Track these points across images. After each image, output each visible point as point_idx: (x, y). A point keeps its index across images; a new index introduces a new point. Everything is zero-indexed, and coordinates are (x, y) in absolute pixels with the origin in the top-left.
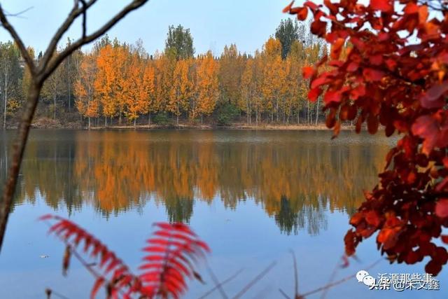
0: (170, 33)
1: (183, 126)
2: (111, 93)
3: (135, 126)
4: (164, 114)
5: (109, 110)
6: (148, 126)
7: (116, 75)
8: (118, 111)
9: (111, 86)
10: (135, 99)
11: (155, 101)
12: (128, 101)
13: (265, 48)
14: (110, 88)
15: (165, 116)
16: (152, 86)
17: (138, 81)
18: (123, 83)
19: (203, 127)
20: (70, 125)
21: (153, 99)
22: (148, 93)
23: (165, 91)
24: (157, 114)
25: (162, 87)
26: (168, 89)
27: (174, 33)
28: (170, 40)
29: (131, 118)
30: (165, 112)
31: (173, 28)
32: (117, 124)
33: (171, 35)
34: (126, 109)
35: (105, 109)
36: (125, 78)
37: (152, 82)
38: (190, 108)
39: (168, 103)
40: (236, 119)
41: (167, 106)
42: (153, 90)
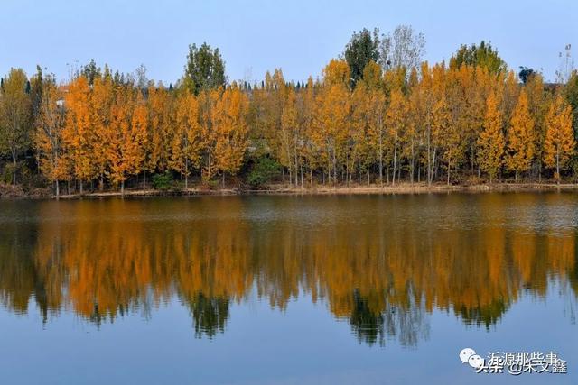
0: (191, 54)
1: (193, 190)
2: (85, 145)
3: (123, 192)
4: (165, 174)
5: (84, 169)
6: (142, 192)
7: (90, 119)
8: (98, 171)
9: (85, 136)
10: (120, 154)
11: (150, 156)
12: (110, 157)
13: (325, 74)
14: (83, 139)
15: (166, 177)
16: (145, 134)
17: (124, 126)
18: (101, 130)
19: (225, 191)
20: (37, 193)
21: (149, 153)
22: (140, 144)
23: (166, 140)
24: (153, 174)
25: (161, 135)
26: (171, 137)
27: (196, 55)
28: (191, 66)
29: (115, 181)
30: (167, 171)
31: (194, 47)
32: (98, 190)
33: (192, 58)
34: (108, 169)
35: (77, 169)
36: (106, 123)
37: (144, 128)
38: (202, 165)
39: (170, 159)
40: (277, 180)
41: (170, 162)
42: (146, 141)
